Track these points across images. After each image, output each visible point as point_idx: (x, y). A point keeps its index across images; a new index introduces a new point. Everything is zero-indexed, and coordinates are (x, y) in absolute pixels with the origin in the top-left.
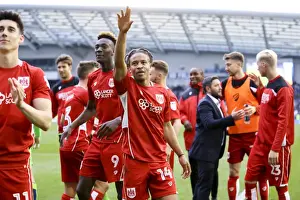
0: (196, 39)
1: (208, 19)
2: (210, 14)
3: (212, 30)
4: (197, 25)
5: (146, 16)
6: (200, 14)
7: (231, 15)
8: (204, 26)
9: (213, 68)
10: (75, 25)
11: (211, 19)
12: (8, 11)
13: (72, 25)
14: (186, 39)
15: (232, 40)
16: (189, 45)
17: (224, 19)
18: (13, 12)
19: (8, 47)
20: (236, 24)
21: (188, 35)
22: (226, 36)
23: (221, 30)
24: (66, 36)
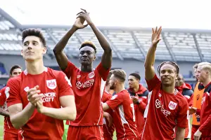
0: (175, 51)
1: (184, 36)
2: (185, 32)
3: (187, 44)
4: (175, 41)
5: (136, 34)
6: (178, 32)
7: (202, 33)
8: (181, 41)
9: (188, 74)
10: (81, 40)
11: (186, 36)
12: (31, 29)
13: (79, 41)
14: (167, 51)
15: (203, 53)
16: (169, 56)
17: (197, 36)
18: (36, 30)
19: (33, 57)
20: (206, 40)
21: (168, 49)
22: (198, 50)
23: (195, 45)
24: (74, 49)
